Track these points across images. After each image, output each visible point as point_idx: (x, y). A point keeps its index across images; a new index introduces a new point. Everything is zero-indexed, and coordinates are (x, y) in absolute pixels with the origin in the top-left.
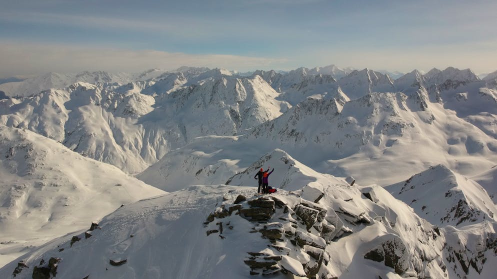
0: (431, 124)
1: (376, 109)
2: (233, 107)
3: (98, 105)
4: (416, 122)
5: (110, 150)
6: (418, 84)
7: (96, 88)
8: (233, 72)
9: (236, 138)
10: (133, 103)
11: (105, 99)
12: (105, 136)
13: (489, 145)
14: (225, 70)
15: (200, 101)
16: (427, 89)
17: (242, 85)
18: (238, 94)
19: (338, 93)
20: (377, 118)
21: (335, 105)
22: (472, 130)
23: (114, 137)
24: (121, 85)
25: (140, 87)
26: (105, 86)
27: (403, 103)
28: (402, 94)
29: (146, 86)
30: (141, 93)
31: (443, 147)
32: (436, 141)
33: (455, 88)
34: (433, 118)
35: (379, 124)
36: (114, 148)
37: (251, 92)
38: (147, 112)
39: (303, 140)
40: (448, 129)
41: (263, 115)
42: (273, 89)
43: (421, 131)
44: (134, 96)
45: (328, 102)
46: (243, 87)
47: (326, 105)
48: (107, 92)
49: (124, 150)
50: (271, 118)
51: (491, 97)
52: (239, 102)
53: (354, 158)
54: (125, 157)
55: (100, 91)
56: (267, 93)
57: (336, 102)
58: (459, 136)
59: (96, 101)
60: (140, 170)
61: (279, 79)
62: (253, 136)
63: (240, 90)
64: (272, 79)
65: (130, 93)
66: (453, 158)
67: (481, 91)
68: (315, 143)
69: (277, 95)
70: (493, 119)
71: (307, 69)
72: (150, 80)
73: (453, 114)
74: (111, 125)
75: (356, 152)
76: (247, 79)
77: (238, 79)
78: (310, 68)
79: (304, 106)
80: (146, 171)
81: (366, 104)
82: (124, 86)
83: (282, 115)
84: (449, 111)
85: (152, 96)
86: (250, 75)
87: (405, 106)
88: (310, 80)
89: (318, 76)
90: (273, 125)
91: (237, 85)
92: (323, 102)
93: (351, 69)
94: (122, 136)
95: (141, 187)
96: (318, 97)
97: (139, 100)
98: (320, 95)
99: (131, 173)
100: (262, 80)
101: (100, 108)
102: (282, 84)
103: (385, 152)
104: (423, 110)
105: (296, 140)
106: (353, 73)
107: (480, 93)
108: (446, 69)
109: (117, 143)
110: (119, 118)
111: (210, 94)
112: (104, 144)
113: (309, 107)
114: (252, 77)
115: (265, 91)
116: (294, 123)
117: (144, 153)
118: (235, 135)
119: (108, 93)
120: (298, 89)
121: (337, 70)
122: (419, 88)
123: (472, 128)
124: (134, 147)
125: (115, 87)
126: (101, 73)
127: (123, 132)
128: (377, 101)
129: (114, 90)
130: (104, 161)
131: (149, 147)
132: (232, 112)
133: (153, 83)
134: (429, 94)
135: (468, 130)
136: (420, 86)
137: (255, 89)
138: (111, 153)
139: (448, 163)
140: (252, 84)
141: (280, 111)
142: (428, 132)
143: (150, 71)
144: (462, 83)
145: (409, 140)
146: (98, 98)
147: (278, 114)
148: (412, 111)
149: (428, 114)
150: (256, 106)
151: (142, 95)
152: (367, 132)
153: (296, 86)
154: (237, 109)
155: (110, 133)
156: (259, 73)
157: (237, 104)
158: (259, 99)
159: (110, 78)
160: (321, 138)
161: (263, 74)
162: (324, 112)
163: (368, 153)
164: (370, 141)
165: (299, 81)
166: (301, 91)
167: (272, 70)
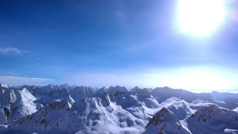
0: (112, 112)
1: (88, 106)
2: (6, 107)
4: (106, 112)
6: (106, 93)
8: (9, 85)
9: (6, 126)
13: (136, 121)
14: (4, 84)
16: (109, 96)
17: (14, 93)
18: (10, 99)
19: (69, 98)
20: (88, 111)
21: (68, 104)
22: (128, 115)
27: (100, 102)
28: (99, 98)
31: (118, 124)
32: (114, 121)
33: (120, 95)
34: (113, 110)
35: (89, 114)
37: (19, 98)
39: (49, 126)
40: (119, 115)
41: (25, 111)
42: (33, 96)
43: (108, 116)
45: (64, 103)
46: (15, 95)
47: (64, 104)
50: (31, 113)
51: (134, 99)
52: (11, 103)
56: (29, 98)
57: (68, 103)
58: (124, 118)
61: (37, 90)
62: (18, 125)
63: (12, 96)
64: (33, 90)
66: (122, 129)
67: (130, 96)
68: (56, 127)
69: (35, 99)
70: (136, 109)
71: (53, 85)
73: (120, 107)
76: (17, 90)
77: (12, 90)
78: (55, 85)
79: (51, 105)
81: (83, 104)
83: (37, 112)
84: (119, 106)
86: (20, 88)
87: (101, 104)
88: (55, 91)
89: (59, 89)
90: (31, 117)
91: (11, 94)
92: (62, 103)
93: (76, 86)
96: (59, 100)
98: (60, 99)
100: (27, 91)
102: (39, 93)
103: (92, 129)
104: (109, 106)
105: (45, 126)
106: (76, 88)
107: (130, 97)
108: (116, 87)
113: (53, 106)
114: (21, 89)
115: (28, 97)
116: (44, 116)
118: (6, 124)
120: (48, 96)
121: (69, 86)
122: (106, 95)
123: (128, 114)
128: (88, 102)
132: (6, 109)
134: (110, 98)
135: (127, 115)
136: (106, 94)
137: (22, 96)
139: (120, 132)
140: (21, 93)
141: (36, 109)
142: (111, 117)
144: (123, 93)
145: (103, 122)
147: (35, 111)
148: (104, 107)
149: (110, 107)
150: (22, 106)
152: (84, 119)
153: (47, 94)
154: (9, 108)
156: (25, 86)
157: (10, 104)
158: (24, 102)
160: (59, 123)
161: (28, 87)
162: (62, 108)
163: (84, 131)
164: (85, 123)
165: (48, 92)
166: (49, 97)
167: (34, 85)
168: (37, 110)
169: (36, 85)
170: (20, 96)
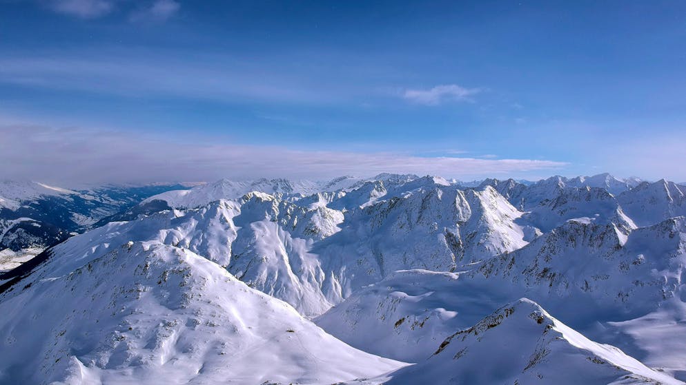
1: (684, 242)
2: (450, 230)
3: (274, 221)
5: (284, 280)
7: (273, 200)
8: (451, 180)
9: (455, 276)
10: (316, 220)
11: (283, 214)
12: (278, 262)
14: (440, 178)
15: (404, 219)
17: (464, 199)
18: (458, 212)
19: (617, 216)
21: (615, 233)
23: (290, 263)
24: (304, 196)
25: (327, 200)
26: (284, 197)
29: (335, 197)
30: (328, 206)
36: (289, 278)
37: (478, 210)
38: (334, 233)
39: (562, 285)
41: (496, 244)
42: (512, 207)
44: (318, 210)
45: (602, 229)
46: (466, 202)
47: (601, 232)
48: (285, 204)
49: (301, 281)
50: (510, 250)
52: (460, 223)
53: (649, 320)
54: (302, 292)
55: (277, 203)
56: (504, 212)
57: (616, 228)
59: (272, 216)
60: (320, 312)
61: (521, 192)
62: (481, 275)
63: (462, 206)
64: (510, 192)
65: (315, 206)
68: (583, 291)
69: (518, 214)
71: (565, 178)
72: (340, 190)
74: (287, 248)
75: (654, 310)
76: (472, 191)
77: (458, 190)
78: (569, 177)
79: (562, 232)
80: (327, 314)
81: (667, 235)
82: (308, 198)
83: (527, 246)
85: (341, 211)
86: (478, 186)
88: (571, 194)
89: (584, 189)
90: (513, 259)
91: (458, 199)
92: (595, 229)
93: (637, 180)
94: (300, 262)
95: (319, 336)
96: (585, 221)
97: (324, 216)
98: (588, 218)
99: (307, 315)
100: (495, 192)
101: (275, 226)
102: (525, 199)
105: (551, 285)
106: (641, 185)
109: (294, 272)
110: (298, 239)
111: (417, 210)
112: (277, 272)
113: (570, 235)
114: (481, 188)
115: (499, 208)
116: (547, 259)
117: (325, 288)
118: (453, 271)
119: (287, 207)
120: (552, 207)
121: (613, 181)
124: (314, 279)
125: (297, 199)
126: (281, 181)
127: (302, 257)
129: (295, 202)
130: (275, 295)
131: (333, 279)
132: (450, 236)
133: (344, 194)
137: (484, 205)
138: (284, 285)
140: (480, 198)
141: (524, 239)
143: (341, 179)
146: (274, 212)
147: (521, 244)
150: (486, 229)
151: (329, 209)
152: (670, 279)
153: (548, 203)
154: (457, 233)
155: (286, 258)
156: (490, 182)
157: (458, 225)
158: (490, 220)
159: (292, 186)
160: (592, 283)
161: (496, 184)
162: (596, 244)
163: (673, 313)
164: (675, 293)
165: (553, 196)
166: (556, 210)
167: (510, 179)
168: (526, 243)
169: (518, 179)
170: (480, 205)
